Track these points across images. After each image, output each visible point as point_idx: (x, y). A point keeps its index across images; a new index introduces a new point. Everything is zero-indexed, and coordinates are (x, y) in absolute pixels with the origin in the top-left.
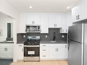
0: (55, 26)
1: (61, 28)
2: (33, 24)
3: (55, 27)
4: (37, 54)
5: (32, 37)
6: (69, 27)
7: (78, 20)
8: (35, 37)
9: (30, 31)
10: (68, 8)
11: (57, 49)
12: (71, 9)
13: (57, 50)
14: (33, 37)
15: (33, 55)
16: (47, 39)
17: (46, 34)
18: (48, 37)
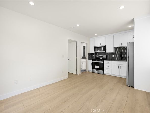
2: (100, 45)
3: (121, 46)
4: (102, 68)
8: (102, 56)
15: (98, 69)
16: (114, 58)
17: (113, 54)
18: (115, 56)
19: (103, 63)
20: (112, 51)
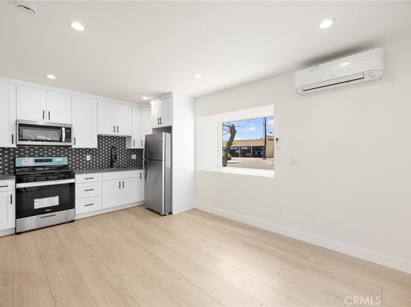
0: (116, 130)
1: (130, 137)
4: (68, 201)
5: (36, 161)
6: (146, 136)
7: (160, 126)
8: (51, 161)
9: (23, 140)
10: (145, 98)
11: (122, 183)
12: (150, 101)
13: (121, 185)
14: (41, 161)
15: (54, 209)
16: (90, 164)
17: (87, 152)
18: (93, 158)
19: (73, 185)
20: (93, 144)
